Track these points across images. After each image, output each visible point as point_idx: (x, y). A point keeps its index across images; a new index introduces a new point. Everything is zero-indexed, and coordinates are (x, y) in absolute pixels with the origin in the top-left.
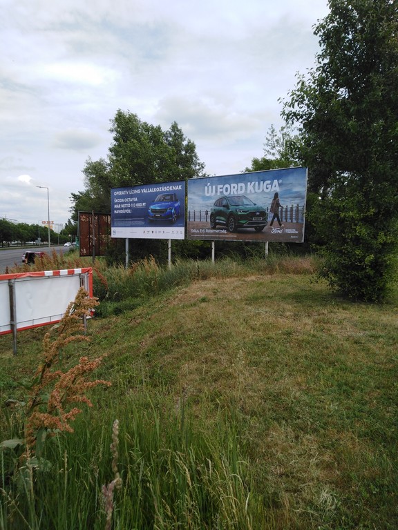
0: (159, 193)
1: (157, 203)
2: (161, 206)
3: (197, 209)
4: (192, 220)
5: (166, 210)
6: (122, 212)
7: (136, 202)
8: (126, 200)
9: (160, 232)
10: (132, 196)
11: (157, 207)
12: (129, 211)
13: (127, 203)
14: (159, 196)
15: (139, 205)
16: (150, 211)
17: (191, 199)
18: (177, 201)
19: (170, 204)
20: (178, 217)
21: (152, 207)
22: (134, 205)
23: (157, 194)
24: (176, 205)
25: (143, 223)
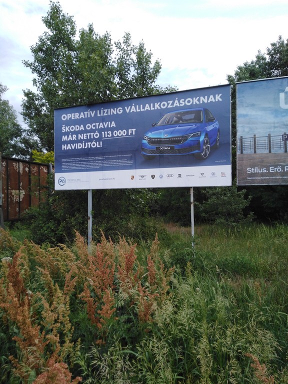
0: (168, 110)
1: (163, 127)
2: (172, 133)
3: (261, 133)
4: (248, 151)
5: (186, 138)
6: (80, 146)
7: (112, 129)
8: (89, 126)
9: (170, 176)
10: (103, 119)
11: (163, 135)
12: (95, 145)
13: (92, 131)
14: (167, 116)
15: (121, 133)
16: (145, 142)
17: (245, 116)
18: (210, 121)
19: (194, 127)
20: (214, 149)
21: (151, 135)
22: (108, 135)
24: (210, 128)
25: (130, 163)
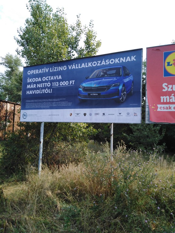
5: (109, 87)
7: (59, 81)
9: (97, 114)
10: (53, 74)
12: (47, 91)
13: (46, 82)
15: (65, 83)
16: (81, 89)
19: (115, 79)
22: (56, 84)
23: (92, 69)
24: (126, 80)
25: (70, 104)
